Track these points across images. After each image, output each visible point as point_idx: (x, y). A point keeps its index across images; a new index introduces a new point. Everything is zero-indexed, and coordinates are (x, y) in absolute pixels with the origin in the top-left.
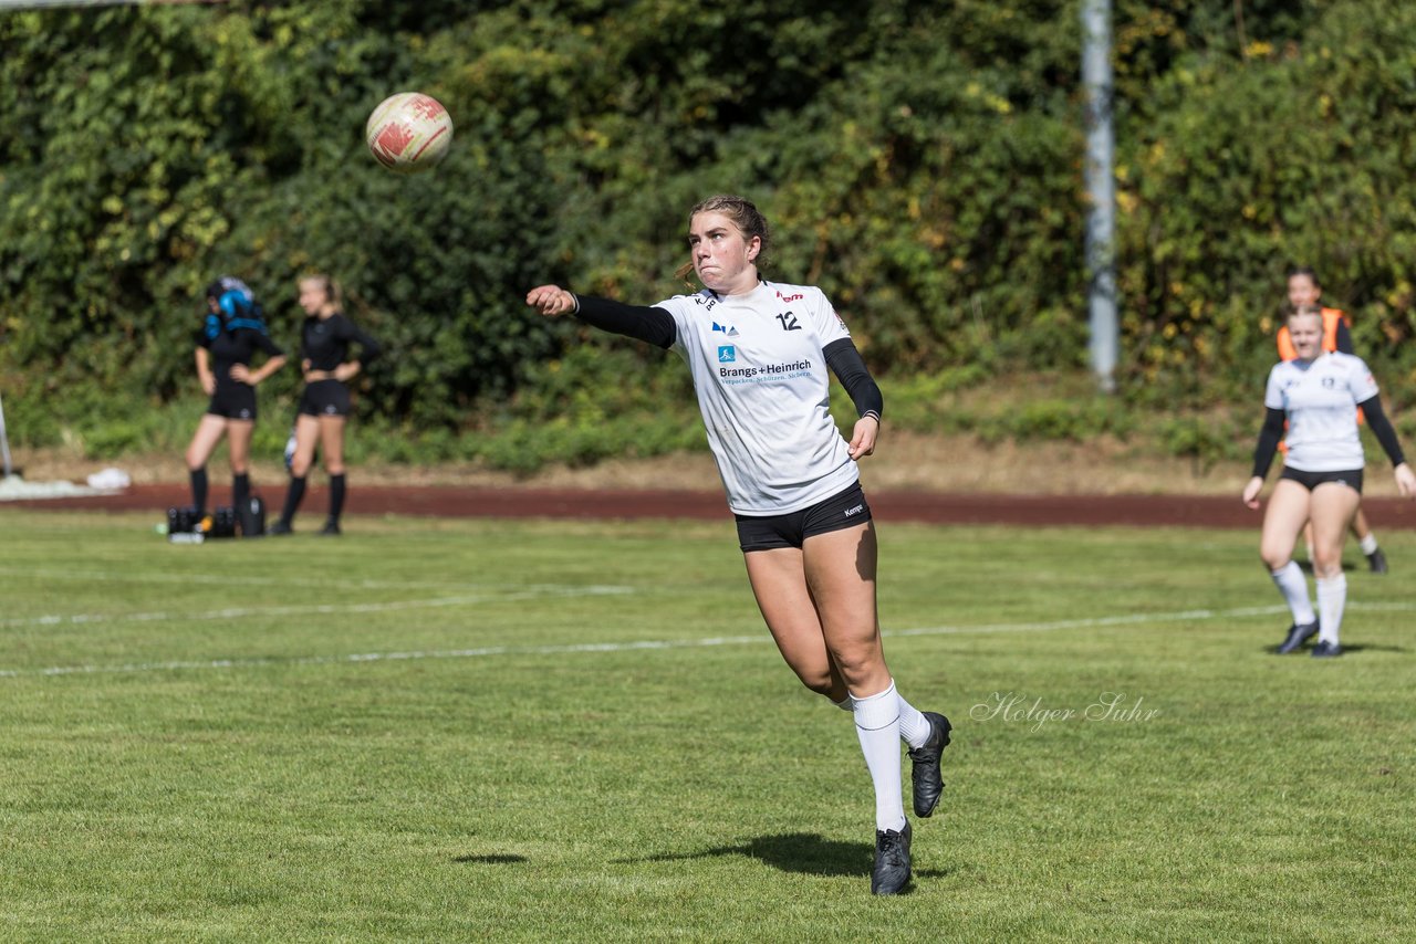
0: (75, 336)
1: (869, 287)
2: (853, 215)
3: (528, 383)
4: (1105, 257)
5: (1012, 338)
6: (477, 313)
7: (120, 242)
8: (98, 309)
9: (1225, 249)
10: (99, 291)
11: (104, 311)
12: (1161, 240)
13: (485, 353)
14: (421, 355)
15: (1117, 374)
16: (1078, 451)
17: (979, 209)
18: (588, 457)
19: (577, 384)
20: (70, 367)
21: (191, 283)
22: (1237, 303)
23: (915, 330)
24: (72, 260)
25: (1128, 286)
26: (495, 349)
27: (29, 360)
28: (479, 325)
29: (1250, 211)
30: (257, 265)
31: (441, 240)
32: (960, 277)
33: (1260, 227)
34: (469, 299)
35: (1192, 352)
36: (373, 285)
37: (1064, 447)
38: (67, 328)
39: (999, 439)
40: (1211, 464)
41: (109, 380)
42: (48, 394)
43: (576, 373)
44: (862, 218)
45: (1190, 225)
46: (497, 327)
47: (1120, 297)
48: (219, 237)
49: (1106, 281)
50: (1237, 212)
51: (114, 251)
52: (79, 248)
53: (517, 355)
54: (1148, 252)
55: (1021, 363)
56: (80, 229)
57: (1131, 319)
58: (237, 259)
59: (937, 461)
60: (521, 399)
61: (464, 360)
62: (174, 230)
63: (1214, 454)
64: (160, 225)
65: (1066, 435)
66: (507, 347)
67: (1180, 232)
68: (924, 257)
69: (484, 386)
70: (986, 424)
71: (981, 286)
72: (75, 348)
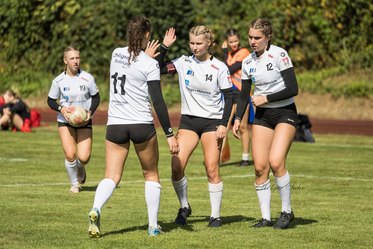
0: (26, 49)
1: (305, 35)
2: (301, 5)
5: (356, 56)
7: (43, 13)
8: (34, 39)
10: (36, 32)
11: (37, 40)
16: (367, 102)
17: (345, 3)
20: (23, 62)
21: (65, 30)
23: (321, 51)
24: (24, 20)
27: (9, 58)
30: (88, 23)
31: (147, 14)
32: (341, 31)
37: (362, 100)
38: (23, 46)
39: (339, 96)
41: (36, 66)
42: (13, 72)
44: (304, 7)
48: (77, 11)
51: (40, 16)
52: (27, 15)
55: (359, 66)
56: (27, 7)
58: (81, 20)
59: (315, 105)
62: (61, 8)
64: (55, 6)
65: (364, 95)
68: (325, 22)
70: (336, 90)
71: (347, 35)
72: (26, 54)
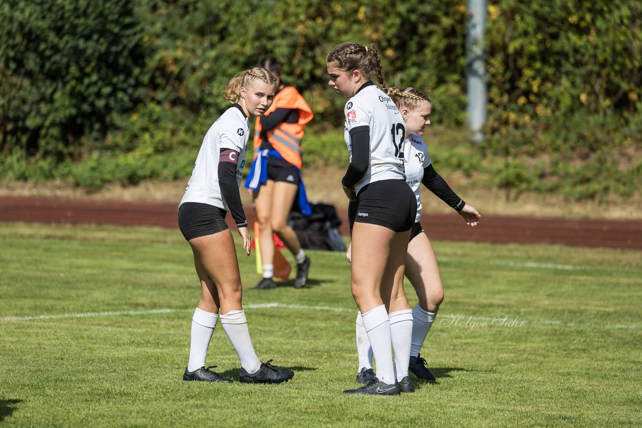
2: (324, 18)
3: (117, 128)
4: (477, 50)
6: (79, 80)
9: (557, 45)
12: (513, 38)
13: (86, 107)
14: (44, 108)
15: (483, 131)
17: (399, 15)
18: (133, 180)
19: (145, 129)
22: (565, 82)
25: (492, 70)
26: (92, 104)
28: (81, 88)
29: (573, 19)
32: (392, 62)
33: (581, 31)
34: (73, 69)
35: (534, 116)
36: (15, 59)
40: (520, 193)
43: (144, 122)
44: (329, 20)
45: (531, 29)
46: (93, 90)
47: (487, 77)
49: (479, 66)
50: (564, 20)
53: (108, 109)
54: (505, 47)
57: (495, 91)
60: (110, 139)
61: (73, 111)
63: (524, 186)
66: (100, 103)
67: (526, 33)
69: (87, 130)
71: (402, 69)
